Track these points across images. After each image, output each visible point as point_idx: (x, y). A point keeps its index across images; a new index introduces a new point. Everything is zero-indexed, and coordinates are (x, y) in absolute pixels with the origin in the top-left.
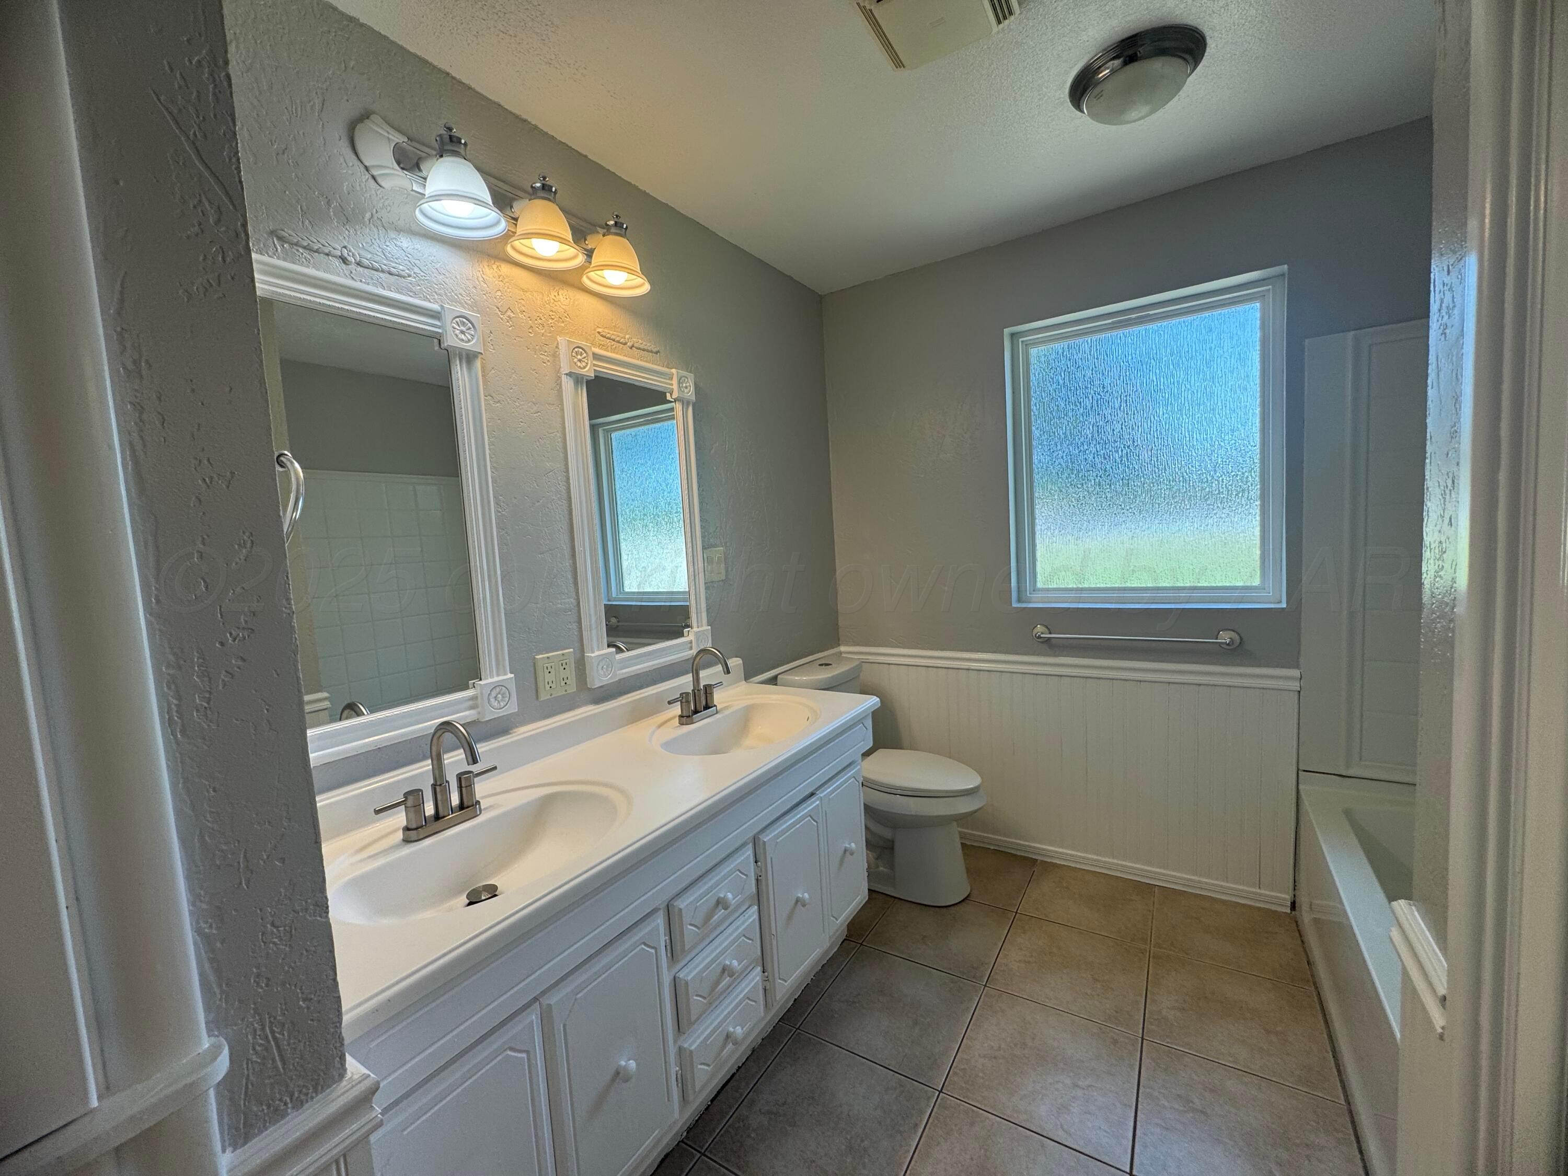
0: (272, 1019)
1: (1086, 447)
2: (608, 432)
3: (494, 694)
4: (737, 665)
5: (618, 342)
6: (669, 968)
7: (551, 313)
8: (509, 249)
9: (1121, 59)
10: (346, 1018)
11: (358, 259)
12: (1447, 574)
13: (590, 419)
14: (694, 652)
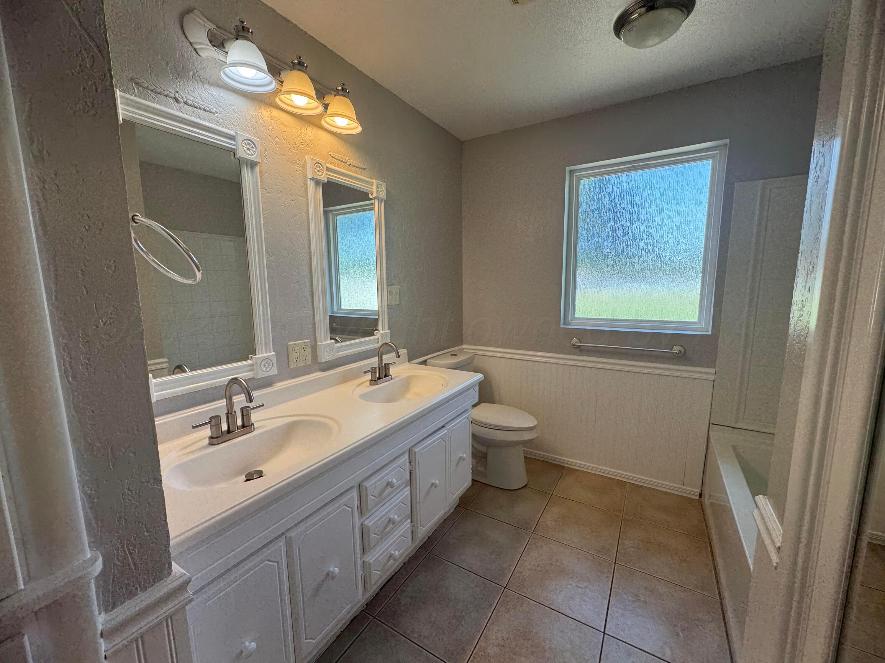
0: (128, 542)
1: (608, 239)
2: (335, 216)
3: (263, 363)
4: (404, 353)
5: (342, 161)
6: (359, 519)
7: (302, 141)
8: (277, 100)
9: (646, 8)
10: (172, 543)
11: (185, 100)
12: (804, 319)
13: (324, 208)
14: (380, 344)
